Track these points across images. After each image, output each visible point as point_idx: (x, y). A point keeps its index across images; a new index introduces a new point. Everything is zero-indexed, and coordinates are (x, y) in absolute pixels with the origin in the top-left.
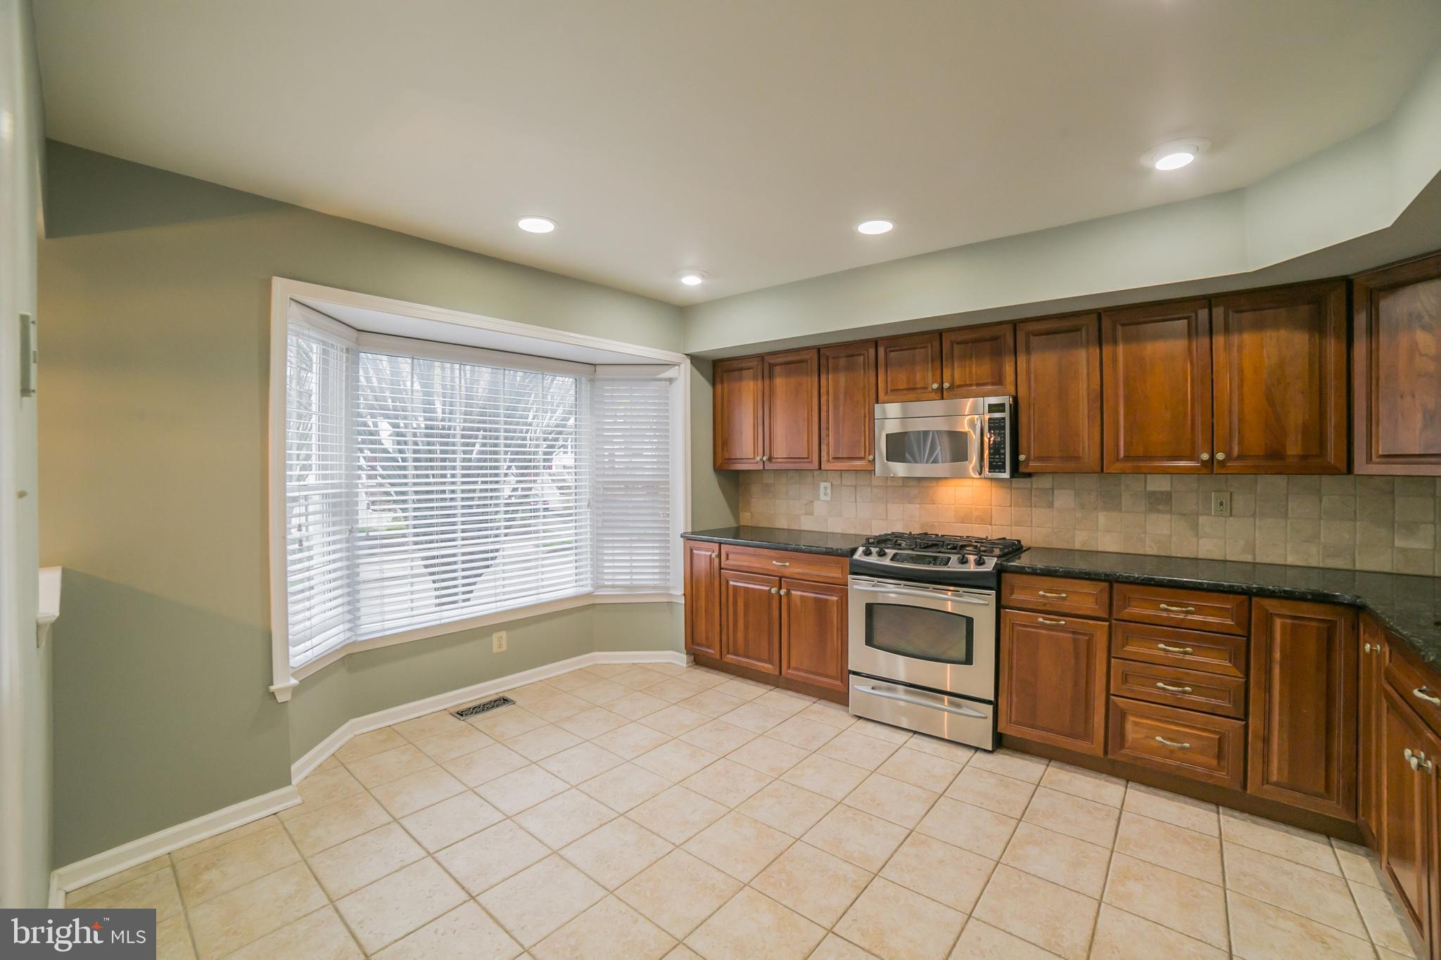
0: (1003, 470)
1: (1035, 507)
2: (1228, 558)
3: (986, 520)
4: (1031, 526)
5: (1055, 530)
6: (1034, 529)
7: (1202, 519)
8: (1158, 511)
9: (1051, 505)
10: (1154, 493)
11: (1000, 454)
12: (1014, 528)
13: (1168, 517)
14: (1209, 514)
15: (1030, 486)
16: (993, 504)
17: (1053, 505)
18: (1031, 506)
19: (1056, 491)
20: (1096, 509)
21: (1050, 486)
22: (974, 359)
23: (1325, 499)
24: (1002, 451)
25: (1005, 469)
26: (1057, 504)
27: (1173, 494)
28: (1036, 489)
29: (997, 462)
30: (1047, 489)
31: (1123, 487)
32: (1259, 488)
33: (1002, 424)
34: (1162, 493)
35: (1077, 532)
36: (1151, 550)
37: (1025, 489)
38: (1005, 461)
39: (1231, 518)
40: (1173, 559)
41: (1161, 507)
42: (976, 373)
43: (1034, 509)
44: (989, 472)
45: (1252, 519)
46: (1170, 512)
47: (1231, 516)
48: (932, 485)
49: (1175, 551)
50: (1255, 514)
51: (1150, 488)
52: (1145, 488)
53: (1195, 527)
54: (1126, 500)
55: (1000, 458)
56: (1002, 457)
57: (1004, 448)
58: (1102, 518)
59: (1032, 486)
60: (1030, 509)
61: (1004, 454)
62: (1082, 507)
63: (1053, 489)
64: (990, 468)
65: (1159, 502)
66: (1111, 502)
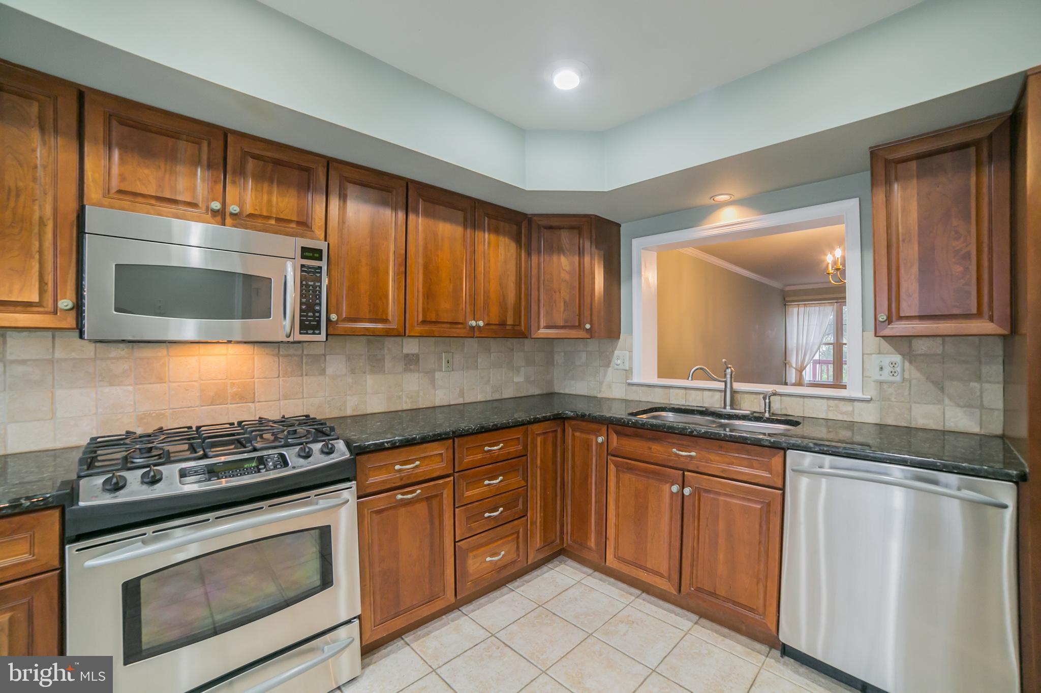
0: (317, 332)
1: (306, 375)
2: (452, 403)
3: (245, 396)
4: (303, 398)
5: (328, 399)
6: (305, 400)
7: (438, 375)
8: (411, 371)
9: (323, 372)
10: (407, 355)
11: (314, 311)
12: (282, 402)
13: (416, 375)
14: (441, 370)
15: (300, 352)
16: (256, 377)
17: (325, 372)
18: (302, 375)
19: (327, 357)
20: (364, 373)
21: (323, 352)
22: (275, 186)
23: (492, 355)
24: (317, 308)
25: (320, 329)
26: (329, 371)
27: (421, 356)
28: (307, 355)
29: (310, 321)
30: (320, 355)
31: (386, 351)
32: (466, 349)
33: (318, 275)
34: (413, 355)
35: (348, 397)
36: (406, 405)
37: (295, 355)
38: (320, 320)
39: (453, 372)
40: (421, 410)
41: (412, 367)
42: (277, 204)
43: (305, 378)
44: (300, 333)
45: (462, 372)
46: (418, 371)
47: (453, 370)
48: (160, 354)
49: (422, 404)
50: (463, 368)
51: (405, 351)
52: (402, 351)
53: (433, 382)
54: (388, 364)
55: (314, 316)
56: (317, 314)
57: (320, 304)
58: (370, 381)
59: (303, 351)
60: (301, 378)
61: (319, 312)
62: (353, 372)
63: (325, 355)
64: (301, 329)
65: (411, 362)
66: (376, 365)
